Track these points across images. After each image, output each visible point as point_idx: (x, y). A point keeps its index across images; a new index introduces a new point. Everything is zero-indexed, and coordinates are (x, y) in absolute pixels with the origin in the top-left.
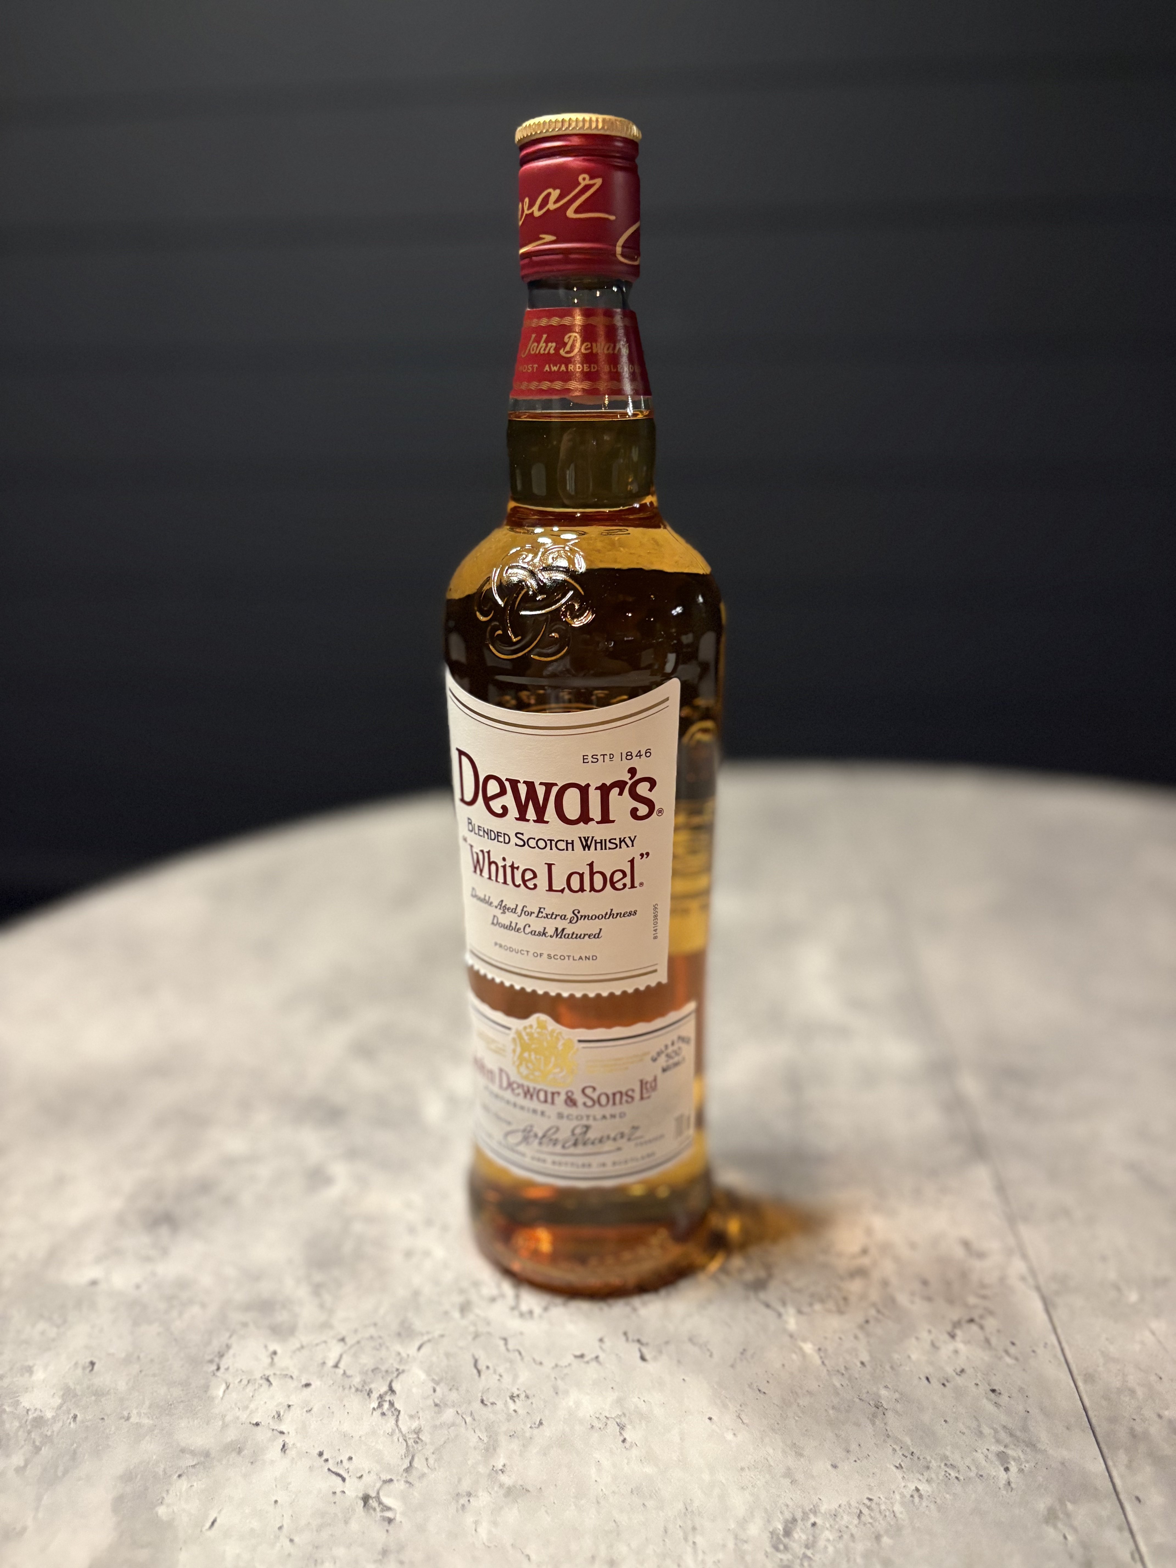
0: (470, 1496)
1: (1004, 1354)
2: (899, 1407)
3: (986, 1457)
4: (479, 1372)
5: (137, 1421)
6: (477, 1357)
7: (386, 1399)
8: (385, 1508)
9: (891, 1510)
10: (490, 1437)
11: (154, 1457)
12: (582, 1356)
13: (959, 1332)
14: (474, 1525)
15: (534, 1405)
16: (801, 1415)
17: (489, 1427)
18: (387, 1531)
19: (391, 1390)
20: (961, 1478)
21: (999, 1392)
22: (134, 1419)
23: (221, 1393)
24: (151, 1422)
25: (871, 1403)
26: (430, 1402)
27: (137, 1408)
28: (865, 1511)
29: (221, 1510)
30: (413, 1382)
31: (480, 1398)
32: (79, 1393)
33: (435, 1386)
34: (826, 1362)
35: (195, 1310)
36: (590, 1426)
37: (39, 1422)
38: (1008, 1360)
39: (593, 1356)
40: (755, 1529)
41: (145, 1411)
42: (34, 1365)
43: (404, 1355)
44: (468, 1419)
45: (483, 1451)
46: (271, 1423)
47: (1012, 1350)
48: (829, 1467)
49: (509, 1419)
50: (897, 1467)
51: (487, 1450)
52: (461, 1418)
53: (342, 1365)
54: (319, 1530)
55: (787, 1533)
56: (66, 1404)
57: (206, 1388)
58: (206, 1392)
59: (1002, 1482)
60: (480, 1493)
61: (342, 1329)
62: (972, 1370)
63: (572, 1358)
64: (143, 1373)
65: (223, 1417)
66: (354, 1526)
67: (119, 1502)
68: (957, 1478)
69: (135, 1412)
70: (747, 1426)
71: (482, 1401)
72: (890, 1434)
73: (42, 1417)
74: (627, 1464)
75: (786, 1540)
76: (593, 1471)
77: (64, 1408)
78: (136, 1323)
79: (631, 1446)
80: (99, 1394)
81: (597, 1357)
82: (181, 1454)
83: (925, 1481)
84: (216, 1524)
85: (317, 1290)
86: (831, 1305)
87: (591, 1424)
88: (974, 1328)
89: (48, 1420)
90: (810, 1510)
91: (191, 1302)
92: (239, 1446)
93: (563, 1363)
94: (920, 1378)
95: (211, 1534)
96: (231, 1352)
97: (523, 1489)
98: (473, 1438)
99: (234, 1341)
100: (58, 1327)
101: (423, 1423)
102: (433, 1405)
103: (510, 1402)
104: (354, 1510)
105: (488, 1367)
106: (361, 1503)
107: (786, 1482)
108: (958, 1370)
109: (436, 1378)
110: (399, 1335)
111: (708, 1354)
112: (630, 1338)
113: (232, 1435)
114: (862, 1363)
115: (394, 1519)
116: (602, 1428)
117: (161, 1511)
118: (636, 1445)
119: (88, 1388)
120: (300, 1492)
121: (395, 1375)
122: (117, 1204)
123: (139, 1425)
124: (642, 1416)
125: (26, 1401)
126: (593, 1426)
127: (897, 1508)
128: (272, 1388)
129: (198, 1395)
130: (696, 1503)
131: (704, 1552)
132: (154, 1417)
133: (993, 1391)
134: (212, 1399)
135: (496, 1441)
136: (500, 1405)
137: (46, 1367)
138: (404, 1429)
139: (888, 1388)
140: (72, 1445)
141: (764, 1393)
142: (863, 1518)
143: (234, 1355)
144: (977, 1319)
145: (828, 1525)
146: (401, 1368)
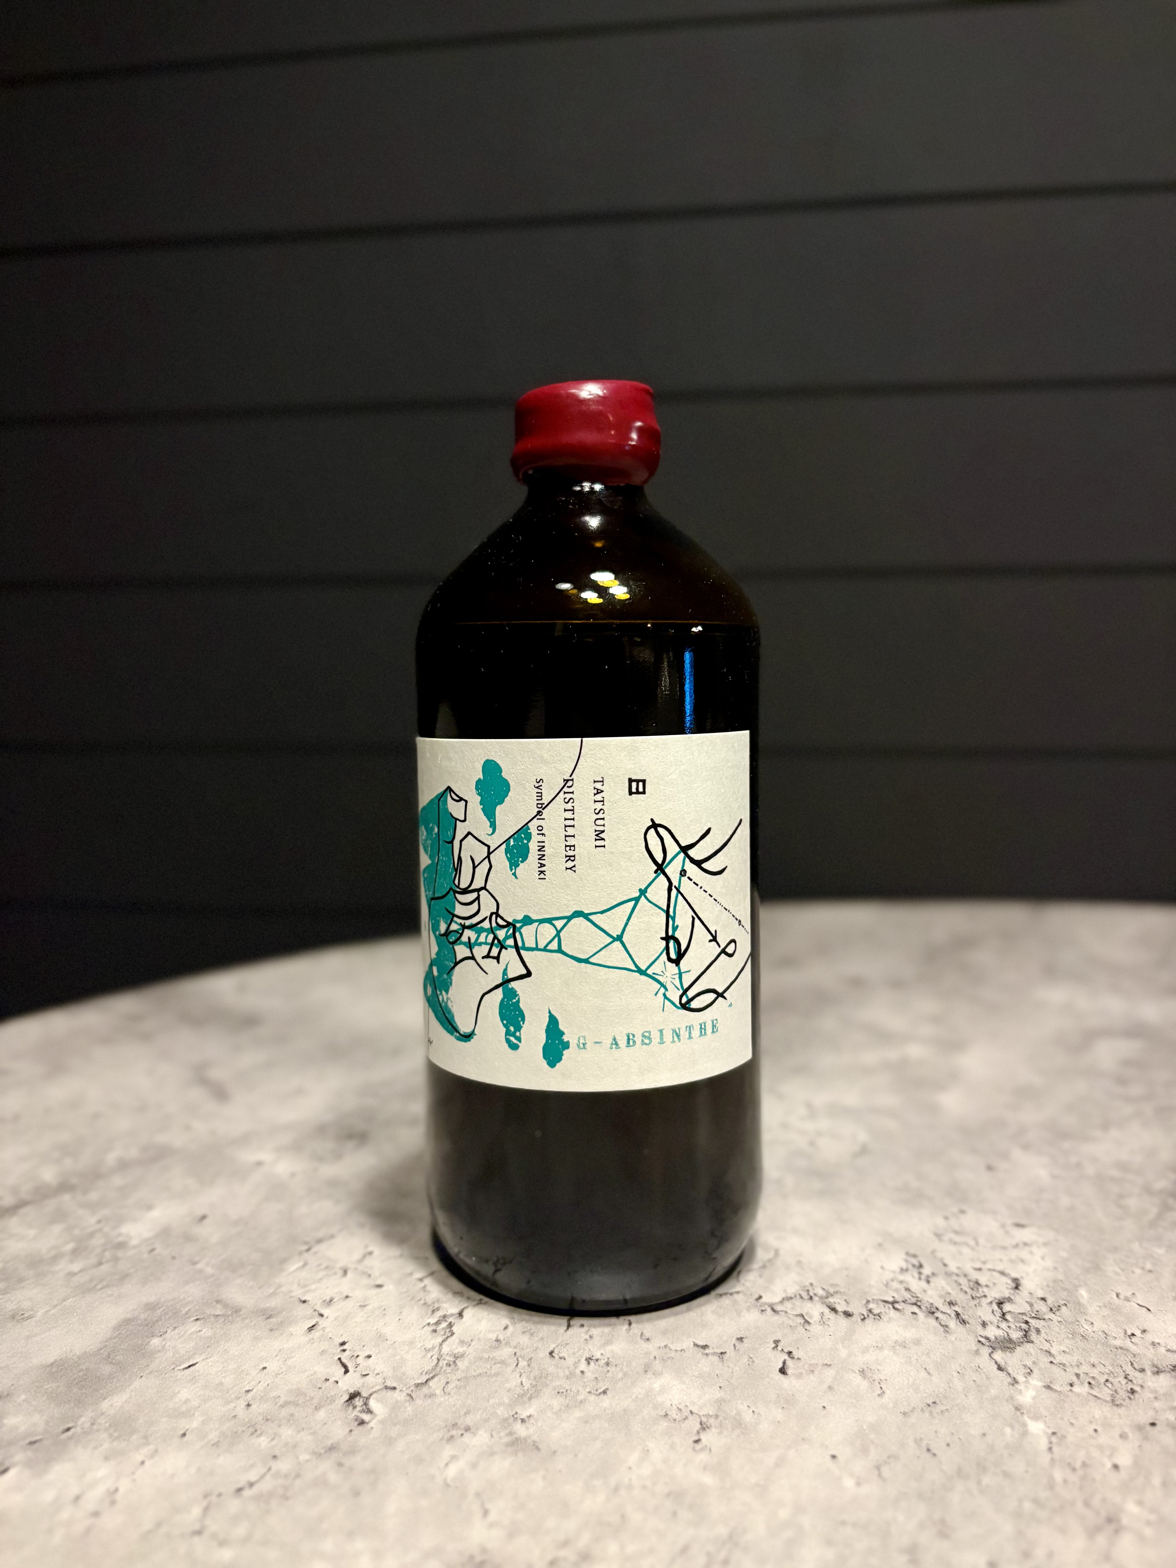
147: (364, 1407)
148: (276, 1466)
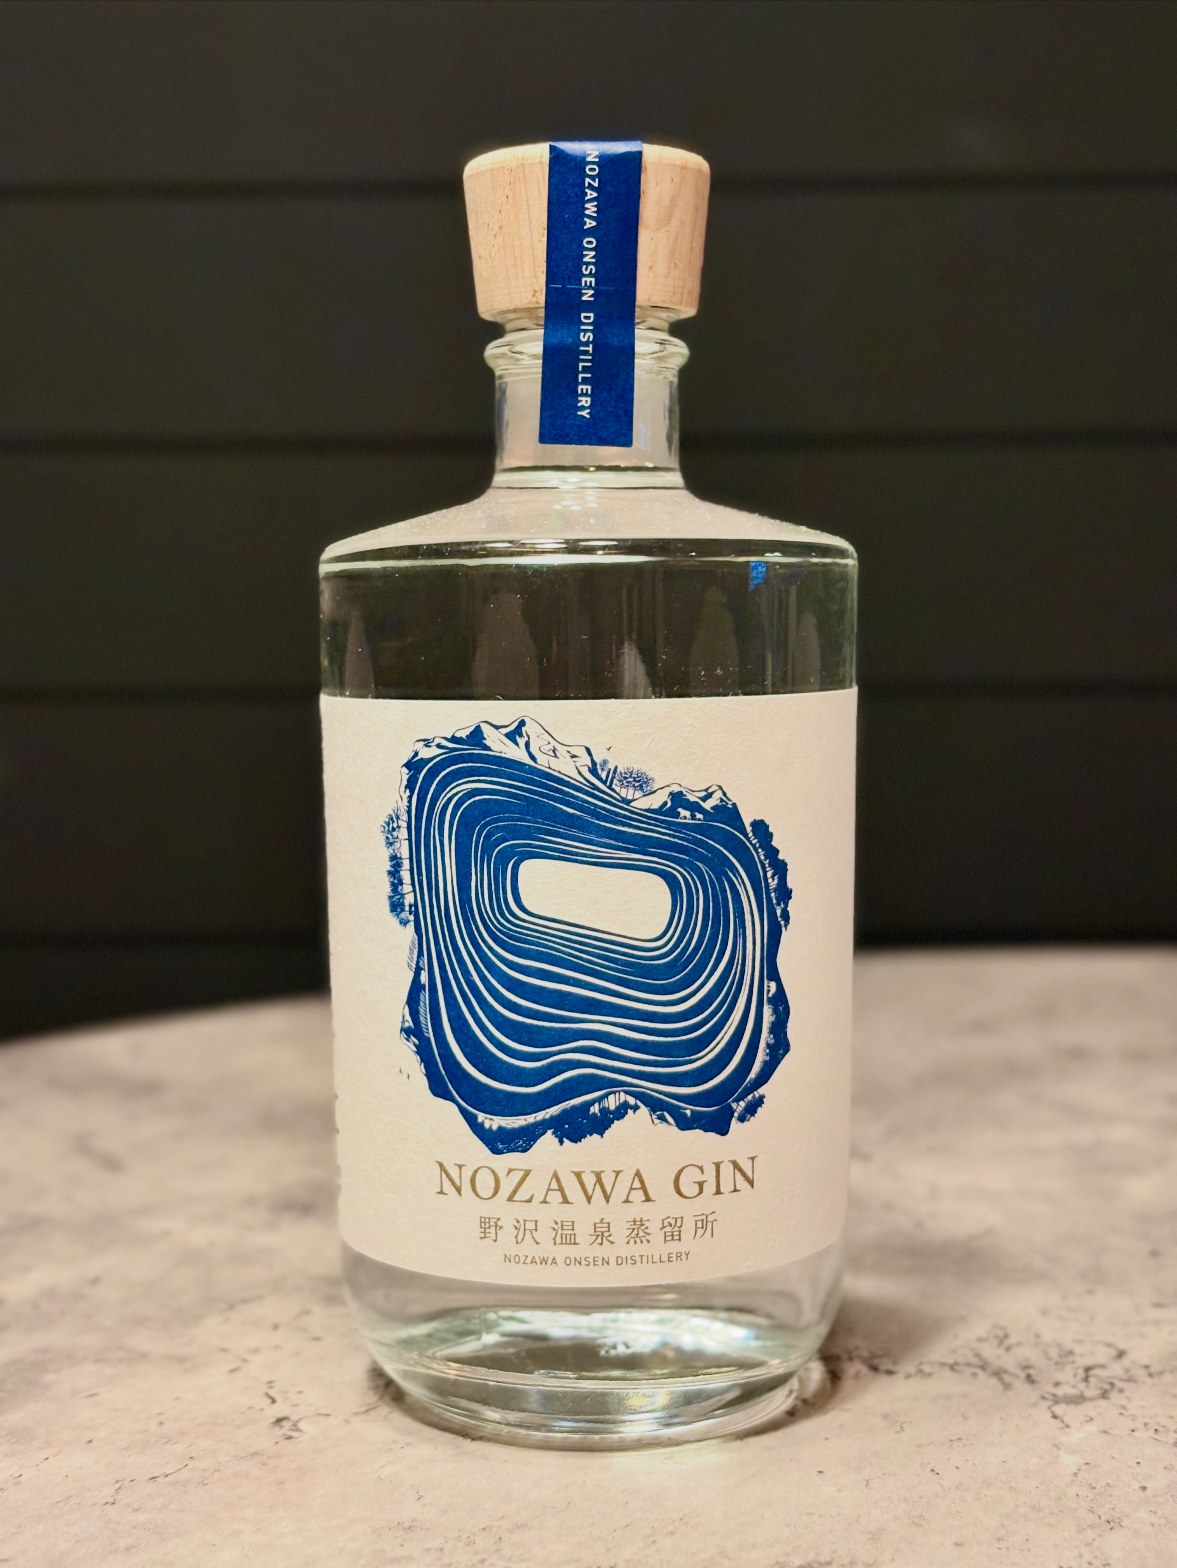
8: (295, 1430)
11: (86, 1346)
14: (385, 1463)
16: (970, 1500)
18: (277, 1443)
23: (212, 1324)
24: (113, 1325)
25: (1105, 1517)
29: (112, 1390)
32: (61, 1294)
34: (1082, 1475)
35: (257, 1270)
77: (34, 1299)
78: (179, 1265)
80: (81, 1298)
82: (116, 1349)
89: (8, 1303)
91: (258, 1264)
92: (187, 1358)
95: (81, 1400)
96: (260, 1302)
99: (272, 1296)
100: (93, 1251)
104: (258, 1422)
106: (272, 1421)
113: (188, 1350)
115: (297, 1438)
119: (75, 1293)
120: (214, 1399)
122: (261, 1189)
123: (96, 1324)
128: (274, 1332)
129: (185, 1319)
147: (293, 1427)
148: (192, 1464)
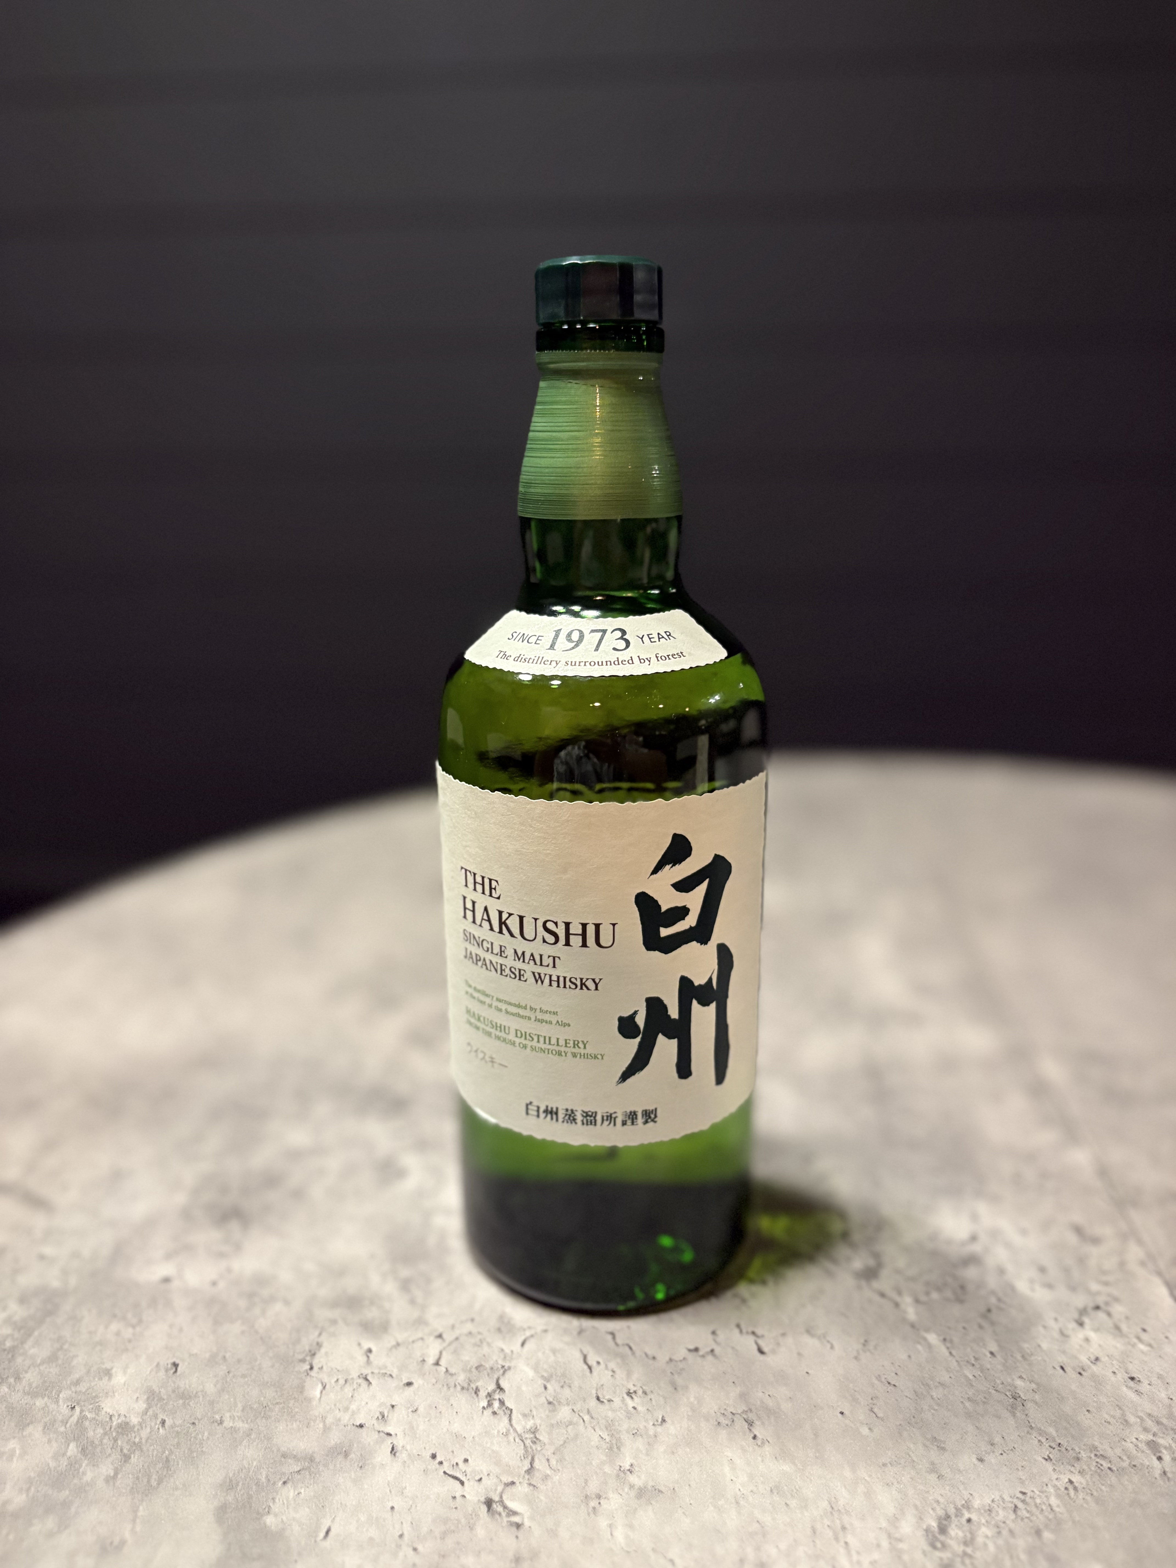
0: (599, 1498)
1: (1135, 1340)
2: (1037, 1397)
3: (1136, 1446)
4: (590, 1368)
5: (231, 1424)
6: (585, 1352)
7: (495, 1398)
8: (511, 1513)
9: (1047, 1503)
10: (612, 1435)
11: (255, 1464)
12: (696, 1350)
13: (1086, 1320)
14: (609, 1529)
15: (654, 1402)
16: (936, 1408)
17: (609, 1426)
18: (517, 1537)
19: (499, 1388)
20: (1114, 1469)
21: (1138, 1379)
22: (228, 1423)
23: (317, 1393)
24: (246, 1426)
25: (1008, 1393)
26: (543, 1400)
27: (229, 1411)
28: (1020, 1505)
29: (334, 1518)
30: (521, 1380)
31: (595, 1395)
32: (165, 1397)
33: (545, 1383)
34: (954, 1352)
35: (278, 1307)
36: (717, 1423)
37: (125, 1427)
38: (1142, 1347)
39: (709, 1349)
40: (907, 1527)
41: (239, 1414)
42: (112, 1368)
43: (507, 1351)
44: (587, 1418)
45: (607, 1450)
46: (376, 1424)
47: (1144, 1336)
48: (976, 1462)
49: (629, 1416)
50: (1046, 1460)
51: (611, 1449)
52: (578, 1416)
53: (442, 1362)
54: (444, 1536)
55: (943, 1530)
56: (151, 1409)
57: (301, 1389)
58: (301, 1392)
59: (1157, 1473)
60: (611, 1495)
61: (438, 1325)
62: (1107, 1358)
63: (687, 1352)
64: (231, 1375)
65: (324, 1419)
66: (480, 1532)
67: (221, 1512)
68: (1109, 1468)
69: (228, 1415)
70: (882, 1421)
71: (598, 1399)
72: (1033, 1425)
73: (127, 1424)
74: (763, 1461)
75: (942, 1538)
76: (727, 1469)
77: (150, 1412)
78: (216, 1323)
79: (763, 1443)
80: (186, 1397)
81: (712, 1351)
82: (283, 1459)
83: (1077, 1473)
84: (331, 1534)
85: (405, 1285)
86: (949, 1294)
87: (716, 1421)
88: (1101, 1315)
89: (134, 1426)
90: (963, 1505)
91: (272, 1299)
92: (344, 1449)
93: (678, 1356)
94: (1054, 1368)
95: (327, 1544)
96: (323, 1350)
97: (655, 1490)
98: (594, 1437)
99: (323, 1338)
100: (134, 1327)
101: (538, 1422)
102: (546, 1403)
103: (628, 1399)
104: (477, 1515)
105: (598, 1363)
106: (484, 1508)
107: (933, 1477)
108: (1093, 1358)
109: (545, 1375)
110: (499, 1330)
111: (829, 1346)
112: (744, 1331)
113: (335, 1438)
114: (992, 1353)
115: (523, 1524)
116: (729, 1425)
117: (270, 1520)
118: (769, 1442)
119: (174, 1391)
120: (417, 1497)
121: (501, 1371)
122: (180, 1199)
123: (233, 1430)
124: (769, 1412)
125: (108, 1406)
126: (719, 1423)
127: (1054, 1501)
128: (371, 1388)
129: (293, 1396)
130: (841, 1502)
131: (858, 1553)
132: (249, 1420)
133: (1132, 1379)
134: (309, 1400)
135: (619, 1440)
136: (617, 1401)
137: (125, 1369)
138: (519, 1429)
139: (1022, 1378)
140: (164, 1452)
141: (894, 1385)
142: (1019, 1513)
143: (326, 1354)
144: (1102, 1305)
145: (983, 1521)
146: (507, 1365)
